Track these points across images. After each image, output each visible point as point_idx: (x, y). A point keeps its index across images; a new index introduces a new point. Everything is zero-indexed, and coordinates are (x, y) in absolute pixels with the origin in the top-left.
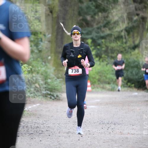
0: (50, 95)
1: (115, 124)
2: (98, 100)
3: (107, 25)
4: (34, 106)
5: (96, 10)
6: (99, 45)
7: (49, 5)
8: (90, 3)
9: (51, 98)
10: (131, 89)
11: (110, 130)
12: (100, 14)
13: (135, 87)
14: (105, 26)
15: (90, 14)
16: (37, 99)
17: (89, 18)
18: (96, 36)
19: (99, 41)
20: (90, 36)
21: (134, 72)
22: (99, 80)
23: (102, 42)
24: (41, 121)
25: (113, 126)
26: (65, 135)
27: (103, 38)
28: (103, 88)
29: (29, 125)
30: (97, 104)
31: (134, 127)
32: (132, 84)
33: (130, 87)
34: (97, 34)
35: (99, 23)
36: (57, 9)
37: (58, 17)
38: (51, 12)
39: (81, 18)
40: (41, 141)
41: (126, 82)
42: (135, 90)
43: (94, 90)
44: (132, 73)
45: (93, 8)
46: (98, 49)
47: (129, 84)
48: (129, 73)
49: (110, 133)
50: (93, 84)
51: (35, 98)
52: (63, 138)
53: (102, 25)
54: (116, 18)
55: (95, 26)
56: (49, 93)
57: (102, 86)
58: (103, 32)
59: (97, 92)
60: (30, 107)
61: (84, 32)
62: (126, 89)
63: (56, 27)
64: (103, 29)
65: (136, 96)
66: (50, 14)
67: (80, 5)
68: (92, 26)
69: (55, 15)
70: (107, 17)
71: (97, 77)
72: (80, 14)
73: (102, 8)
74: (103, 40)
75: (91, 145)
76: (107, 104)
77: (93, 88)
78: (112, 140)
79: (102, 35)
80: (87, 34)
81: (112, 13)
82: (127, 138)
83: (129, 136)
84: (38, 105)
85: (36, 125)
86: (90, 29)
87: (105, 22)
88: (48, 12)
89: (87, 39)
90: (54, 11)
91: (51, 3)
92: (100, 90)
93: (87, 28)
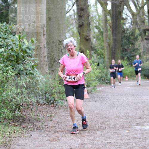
0: (109, 82)
1: (139, 95)
2: (131, 85)
3: (134, 50)
4: (102, 88)
5: (129, 44)
6: (131, 60)
7: (108, 42)
8: (126, 41)
9: (110, 84)
10: (145, 79)
11: (137, 98)
12: (131, 45)
13: (148, 78)
14: (133, 51)
15: (125, 46)
16: (103, 84)
17: (126, 47)
18: (130, 56)
19: (131, 58)
20: (127, 56)
21: (147, 72)
22: (131, 75)
23: (132, 59)
24: (106, 95)
25: (138, 96)
26: (117, 100)
27: (132, 56)
28: (133, 79)
29: (100, 96)
30: (131, 86)
31: (148, 96)
32: (146, 77)
33: (145, 78)
34: (130, 55)
35: (130, 50)
36: (112, 44)
37: (112, 48)
38: (109, 45)
39: (122, 48)
40: (106, 103)
41: (143, 76)
42: (148, 79)
43: (129, 80)
44: (146, 72)
45: (128, 43)
46: (130, 62)
47: (145, 77)
48: (145, 72)
49: (137, 99)
50: (128, 77)
51: (102, 84)
52: (116, 102)
53: (132, 50)
54: (138, 47)
55: (129, 51)
56: (109, 81)
57: (132, 78)
58: (133, 54)
59: (131, 81)
60: (100, 88)
61: (124, 54)
62: (143, 79)
63: (111, 52)
64: (132, 52)
65: (148, 83)
66: (109, 46)
67: (122, 42)
68: (127, 51)
69: (111, 47)
70: (134, 47)
71: (130, 74)
72: (122, 46)
73: (131, 42)
74: (133, 58)
75: (128, 105)
76: (135, 86)
77: (128, 79)
78: (138, 103)
79: (132, 55)
80: (125, 55)
81: (136, 46)
82: (144, 101)
83: (145, 100)
84: (104, 87)
85: (104, 96)
86: (127, 52)
87: (133, 49)
88: (108, 45)
89: (125, 57)
90: (110, 45)
91: (109, 41)
92: (132, 80)
93: (125, 52)
